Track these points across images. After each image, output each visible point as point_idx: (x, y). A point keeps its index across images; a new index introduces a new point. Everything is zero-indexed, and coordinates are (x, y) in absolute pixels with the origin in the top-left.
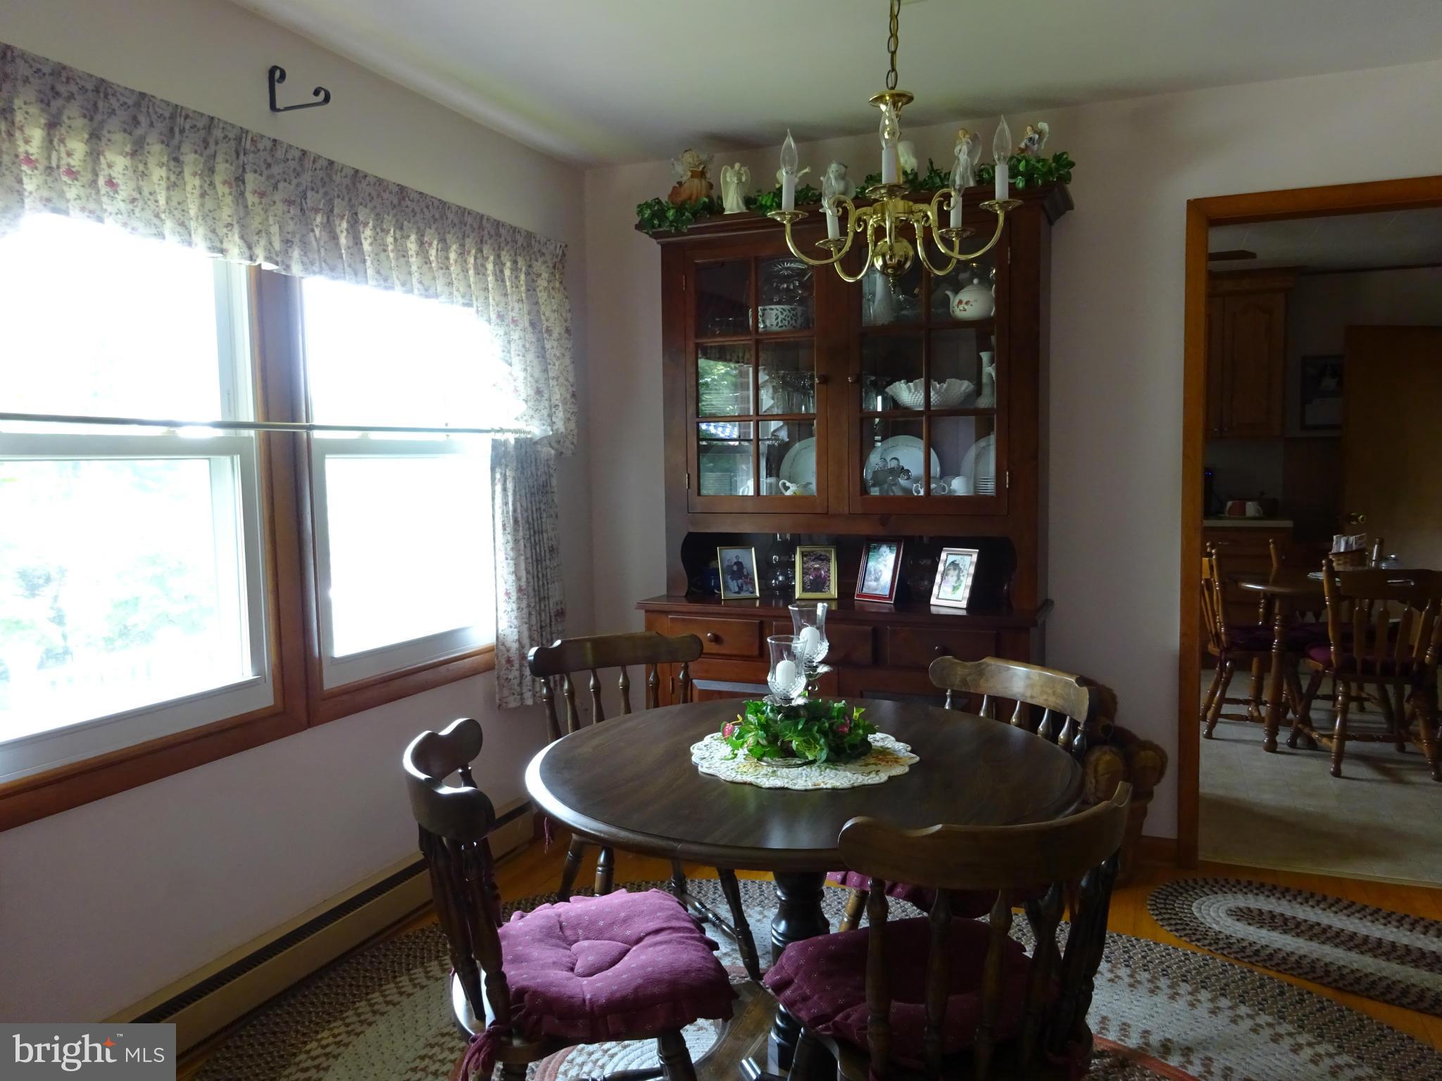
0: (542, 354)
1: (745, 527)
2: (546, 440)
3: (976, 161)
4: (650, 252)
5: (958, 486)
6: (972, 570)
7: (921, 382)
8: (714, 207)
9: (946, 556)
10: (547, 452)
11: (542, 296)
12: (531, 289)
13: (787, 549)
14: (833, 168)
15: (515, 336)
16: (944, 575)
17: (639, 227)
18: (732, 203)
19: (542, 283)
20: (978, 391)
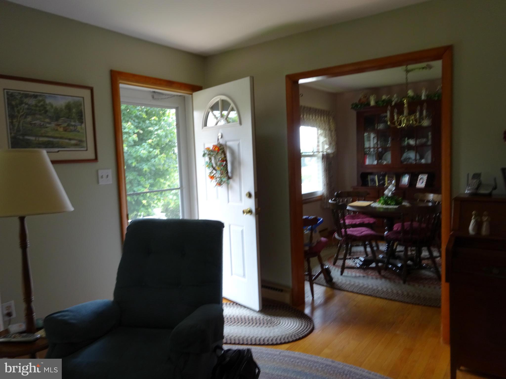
0: (331, 136)
1: (374, 171)
2: (331, 154)
3: (427, 93)
4: (354, 114)
5: (423, 161)
6: (426, 178)
7: (415, 139)
8: (369, 104)
9: (420, 176)
10: (331, 156)
11: (331, 124)
12: (329, 122)
13: (384, 176)
14: (395, 96)
15: (327, 132)
16: (420, 180)
17: (352, 108)
18: (372, 103)
19: (331, 121)
20: (428, 141)
